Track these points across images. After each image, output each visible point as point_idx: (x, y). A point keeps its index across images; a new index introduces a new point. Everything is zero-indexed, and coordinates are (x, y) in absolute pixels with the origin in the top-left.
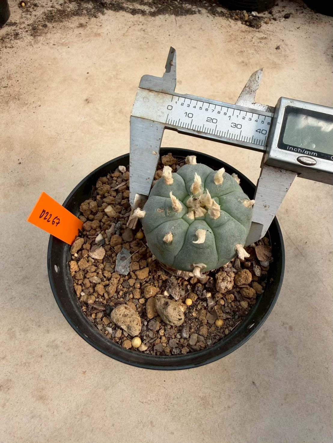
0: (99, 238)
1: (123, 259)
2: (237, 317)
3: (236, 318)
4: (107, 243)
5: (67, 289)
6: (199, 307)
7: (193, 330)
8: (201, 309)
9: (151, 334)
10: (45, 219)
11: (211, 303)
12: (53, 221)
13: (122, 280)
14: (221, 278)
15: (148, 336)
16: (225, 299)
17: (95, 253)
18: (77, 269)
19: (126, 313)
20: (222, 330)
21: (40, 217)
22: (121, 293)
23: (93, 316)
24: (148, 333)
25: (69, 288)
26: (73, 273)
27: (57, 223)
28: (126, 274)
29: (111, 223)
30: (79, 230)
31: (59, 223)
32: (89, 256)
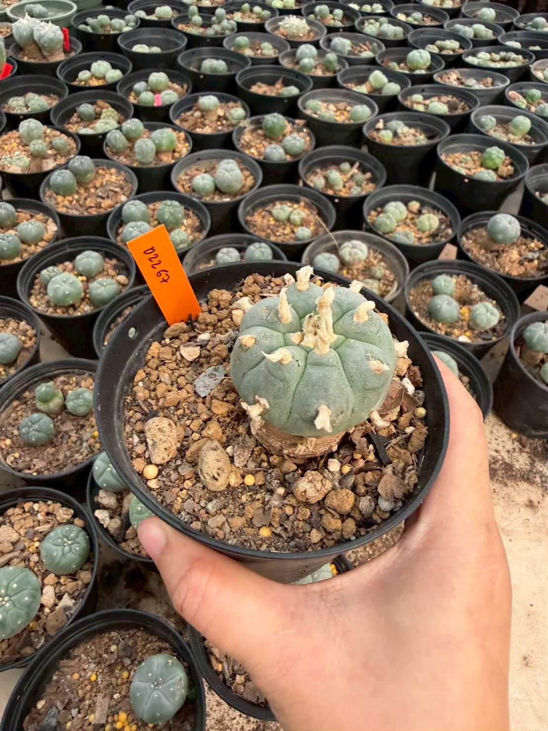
0: (204, 336)
1: (211, 376)
2: (293, 543)
3: (290, 544)
4: (208, 347)
5: (128, 363)
6: (258, 496)
7: (225, 511)
8: (258, 500)
9: (174, 476)
10: (150, 259)
11: (275, 502)
12: (159, 272)
13: (192, 399)
14: (310, 478)
15: (169, 476)
16: (296, 511)
17: (186, 349)
18: (156, 355)
19: (164, 429)
20: (260, 542)
21: (145, 252)
22: (180, 412)
23: (131, 413)
24: (172, 472)
25: (132, 365)
26: (149, 357)
27: (164, 280)
28: (203, 395)
29: (229, 329)
30: (190, 315)
31: (166, 281)
32: (178, 349)
